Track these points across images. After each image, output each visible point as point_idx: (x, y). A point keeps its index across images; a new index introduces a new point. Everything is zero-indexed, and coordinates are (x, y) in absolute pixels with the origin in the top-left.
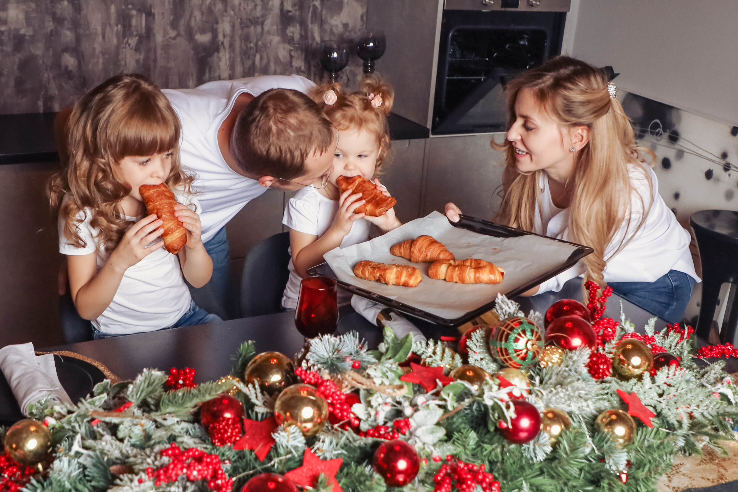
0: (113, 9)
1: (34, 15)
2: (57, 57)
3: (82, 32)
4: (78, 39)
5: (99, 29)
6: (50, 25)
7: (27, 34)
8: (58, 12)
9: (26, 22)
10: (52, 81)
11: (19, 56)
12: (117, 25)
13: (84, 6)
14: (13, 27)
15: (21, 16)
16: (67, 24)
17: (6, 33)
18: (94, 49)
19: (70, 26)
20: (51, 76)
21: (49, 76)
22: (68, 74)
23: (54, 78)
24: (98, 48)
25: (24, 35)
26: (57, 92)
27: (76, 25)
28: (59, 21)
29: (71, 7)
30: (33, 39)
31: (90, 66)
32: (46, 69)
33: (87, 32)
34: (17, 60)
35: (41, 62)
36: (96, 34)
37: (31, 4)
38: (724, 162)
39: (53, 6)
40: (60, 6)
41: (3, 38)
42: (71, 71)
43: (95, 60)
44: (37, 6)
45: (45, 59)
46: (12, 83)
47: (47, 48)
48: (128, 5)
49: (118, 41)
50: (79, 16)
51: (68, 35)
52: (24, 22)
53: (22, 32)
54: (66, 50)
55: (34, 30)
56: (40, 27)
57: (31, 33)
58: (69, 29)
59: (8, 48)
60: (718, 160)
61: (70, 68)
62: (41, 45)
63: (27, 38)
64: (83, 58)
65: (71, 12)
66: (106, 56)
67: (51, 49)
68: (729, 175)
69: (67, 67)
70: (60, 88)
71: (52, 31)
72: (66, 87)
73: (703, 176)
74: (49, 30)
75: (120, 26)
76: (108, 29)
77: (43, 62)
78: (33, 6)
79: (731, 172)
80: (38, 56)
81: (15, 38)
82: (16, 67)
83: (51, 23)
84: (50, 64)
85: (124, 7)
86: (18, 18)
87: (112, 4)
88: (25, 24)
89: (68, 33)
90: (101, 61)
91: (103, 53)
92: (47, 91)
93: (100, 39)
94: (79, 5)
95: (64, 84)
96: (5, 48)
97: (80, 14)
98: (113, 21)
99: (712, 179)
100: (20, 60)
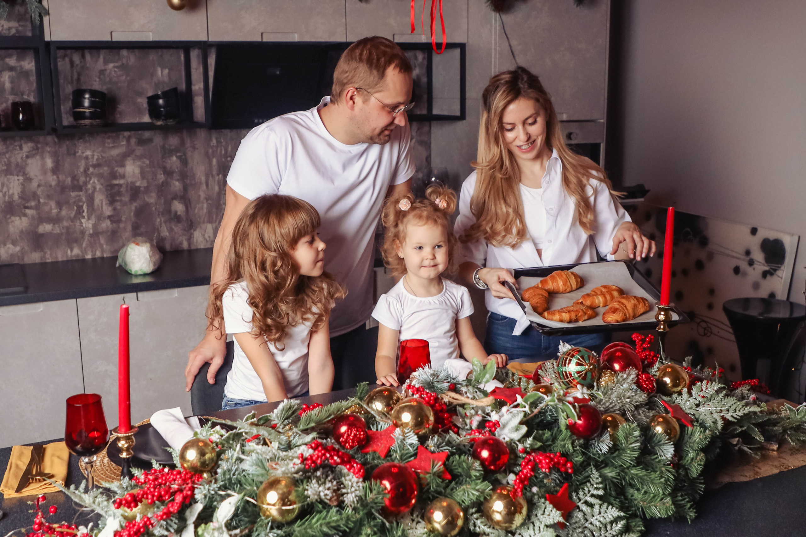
0: (214, 161)
1: (148, 169)
2: (168, 204)
3: (188, 182)
4: (185, 188)
5: (203, 179)
6: (161, 177)
7: (142, 185)
8: (168, 166)
9: (141, 175)
10: (163, 225)
11: (135, 204)
12: (218, 175)
13: (190, 161)
14: (130, 180)
15: (137, 171)
16: (176, 176)
17: (124, 186)
18: (199, 196)
19: (178, 177)
20: (162, 220)
21: (161, 220)
22: (177, 218)
23: (165, 222)
24: (202, 195)
25: (139, 187)
26: (168, 234)
27: (183, 176)
28: (169, 173)
29: (179, 161)
30: (147, 190)
31: (196, 211)
32: (159, 215)
33: (193, 182)
34: (133, 208)
35: (154, 209)
36: (201, 183)
37: (145, 160)
38: (748, 259)
39: (164, 162)
40: (169, 161)
41: (122, 190)
42: (180, 215)
43: (200, 205)
44: (150, 162)
45: (158, 207)
46: (129, 228)
47: (159, 197)
48: (227, 158)
49: (220, 188)
50: (185, 169)
51: (177, 185)
52: (139, 175)
53: (138, 184)
54: (175, 197)
55: (148, 182)
56: (153, 179)
57: (146, 185)
58: (178, 180)
59: (126, 199)
60: (743, 257)
61: (179, 213)
62: (154, 194)
63: (142, 189)
64: (190, 204)
65: (179, 165)
66: (210, 202)
67: (162, 198)
68: (754, 269)
69: (176, 212)
70: (171, 230)
71: (163, 182)
72: (176, 229)
73: (732, 272)
74: (161, 181)
75: (220, 176)
76: (211, 178)
77: (156, 209)
78: (147, 162)
79: (755, 266)
80: (152, 203)
81: (132, 189)
82: (132, 214)
83: (162, 176)
84: (161, 210)
85: (224, 160)
86: (134, 172)
87: (213, 157)
88: (140, 177)
89: (177, 183)
90: (205, 205)
91: (207, 199)
92: (159, 234)
93: (204, 187)
94: (186, 159)
95: (173, 227)
96: (123, 199)
97: (186, 167)
98: (215, 172)
99: (740, 274)
100: (136, 207)
